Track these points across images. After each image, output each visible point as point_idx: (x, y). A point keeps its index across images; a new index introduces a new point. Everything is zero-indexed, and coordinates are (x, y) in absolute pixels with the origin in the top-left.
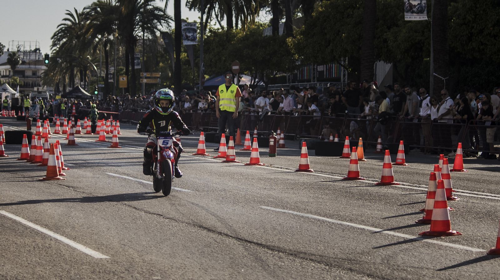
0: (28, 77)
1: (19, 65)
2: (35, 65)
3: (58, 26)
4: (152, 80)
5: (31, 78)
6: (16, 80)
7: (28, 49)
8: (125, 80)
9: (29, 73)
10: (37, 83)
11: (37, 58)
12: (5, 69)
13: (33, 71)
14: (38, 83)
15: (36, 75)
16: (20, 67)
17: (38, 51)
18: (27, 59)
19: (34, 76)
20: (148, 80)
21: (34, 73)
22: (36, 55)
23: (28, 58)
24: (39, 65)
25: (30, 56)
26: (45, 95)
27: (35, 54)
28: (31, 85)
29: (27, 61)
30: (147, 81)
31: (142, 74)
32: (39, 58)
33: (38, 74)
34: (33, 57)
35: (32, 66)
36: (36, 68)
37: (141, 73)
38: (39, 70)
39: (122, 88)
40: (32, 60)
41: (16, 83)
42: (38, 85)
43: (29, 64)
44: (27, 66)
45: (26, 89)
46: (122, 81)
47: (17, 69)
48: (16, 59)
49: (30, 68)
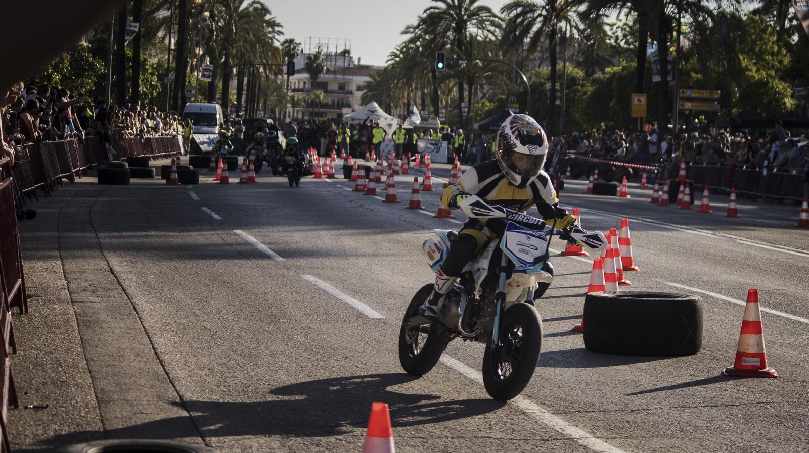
0: (331, 92)
1: (323, 74)
2: (344, 74)
3: (425, 11)
4: (702, 104)
5: (337, 93)
6: (318, 97)
7: (332, 50)
8: (643, 102)
9: (334, 86)
10: (345, 103)
11: (346, 64)
12: (298, 80)
13: (340, 84)
14: (347, 102)
15: (345, 89)
16: (323, 77)
17: (347, 54)
18: (331, 65)
19: (341, 91)
20: (693, 104)
21: (342, 87)
22: (345, 59)
23: (333, 63)
24: (348, 75)
25: (335, 61)
26: (435, 124)
27: (342, 57)
28: (336, 104)
29: (332, 69)
30: (692, 106)
31: (683, 92)
32: (349, 65)
33: (347, 89)
34: (340, 63)
35: (339, 77)
36: (344, 79)
37: (681, 91)
38: (348, 82)
39: (636, 118)
40: (339, 67)
41: (318, 100)
42: (346, 104)
43: (334, 73)
44: (332, 76)
45: (329, 110)
46: (637, 104)
47: (319, 80)
48: (318, 64)
49: (335, 78)
